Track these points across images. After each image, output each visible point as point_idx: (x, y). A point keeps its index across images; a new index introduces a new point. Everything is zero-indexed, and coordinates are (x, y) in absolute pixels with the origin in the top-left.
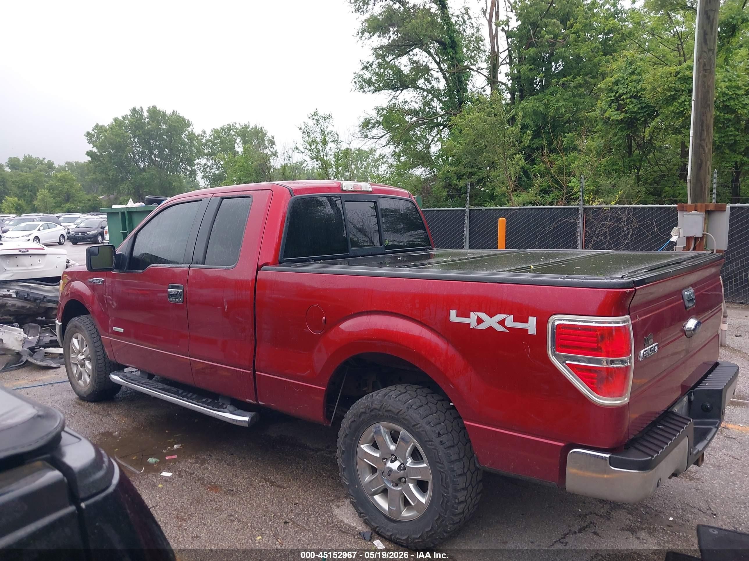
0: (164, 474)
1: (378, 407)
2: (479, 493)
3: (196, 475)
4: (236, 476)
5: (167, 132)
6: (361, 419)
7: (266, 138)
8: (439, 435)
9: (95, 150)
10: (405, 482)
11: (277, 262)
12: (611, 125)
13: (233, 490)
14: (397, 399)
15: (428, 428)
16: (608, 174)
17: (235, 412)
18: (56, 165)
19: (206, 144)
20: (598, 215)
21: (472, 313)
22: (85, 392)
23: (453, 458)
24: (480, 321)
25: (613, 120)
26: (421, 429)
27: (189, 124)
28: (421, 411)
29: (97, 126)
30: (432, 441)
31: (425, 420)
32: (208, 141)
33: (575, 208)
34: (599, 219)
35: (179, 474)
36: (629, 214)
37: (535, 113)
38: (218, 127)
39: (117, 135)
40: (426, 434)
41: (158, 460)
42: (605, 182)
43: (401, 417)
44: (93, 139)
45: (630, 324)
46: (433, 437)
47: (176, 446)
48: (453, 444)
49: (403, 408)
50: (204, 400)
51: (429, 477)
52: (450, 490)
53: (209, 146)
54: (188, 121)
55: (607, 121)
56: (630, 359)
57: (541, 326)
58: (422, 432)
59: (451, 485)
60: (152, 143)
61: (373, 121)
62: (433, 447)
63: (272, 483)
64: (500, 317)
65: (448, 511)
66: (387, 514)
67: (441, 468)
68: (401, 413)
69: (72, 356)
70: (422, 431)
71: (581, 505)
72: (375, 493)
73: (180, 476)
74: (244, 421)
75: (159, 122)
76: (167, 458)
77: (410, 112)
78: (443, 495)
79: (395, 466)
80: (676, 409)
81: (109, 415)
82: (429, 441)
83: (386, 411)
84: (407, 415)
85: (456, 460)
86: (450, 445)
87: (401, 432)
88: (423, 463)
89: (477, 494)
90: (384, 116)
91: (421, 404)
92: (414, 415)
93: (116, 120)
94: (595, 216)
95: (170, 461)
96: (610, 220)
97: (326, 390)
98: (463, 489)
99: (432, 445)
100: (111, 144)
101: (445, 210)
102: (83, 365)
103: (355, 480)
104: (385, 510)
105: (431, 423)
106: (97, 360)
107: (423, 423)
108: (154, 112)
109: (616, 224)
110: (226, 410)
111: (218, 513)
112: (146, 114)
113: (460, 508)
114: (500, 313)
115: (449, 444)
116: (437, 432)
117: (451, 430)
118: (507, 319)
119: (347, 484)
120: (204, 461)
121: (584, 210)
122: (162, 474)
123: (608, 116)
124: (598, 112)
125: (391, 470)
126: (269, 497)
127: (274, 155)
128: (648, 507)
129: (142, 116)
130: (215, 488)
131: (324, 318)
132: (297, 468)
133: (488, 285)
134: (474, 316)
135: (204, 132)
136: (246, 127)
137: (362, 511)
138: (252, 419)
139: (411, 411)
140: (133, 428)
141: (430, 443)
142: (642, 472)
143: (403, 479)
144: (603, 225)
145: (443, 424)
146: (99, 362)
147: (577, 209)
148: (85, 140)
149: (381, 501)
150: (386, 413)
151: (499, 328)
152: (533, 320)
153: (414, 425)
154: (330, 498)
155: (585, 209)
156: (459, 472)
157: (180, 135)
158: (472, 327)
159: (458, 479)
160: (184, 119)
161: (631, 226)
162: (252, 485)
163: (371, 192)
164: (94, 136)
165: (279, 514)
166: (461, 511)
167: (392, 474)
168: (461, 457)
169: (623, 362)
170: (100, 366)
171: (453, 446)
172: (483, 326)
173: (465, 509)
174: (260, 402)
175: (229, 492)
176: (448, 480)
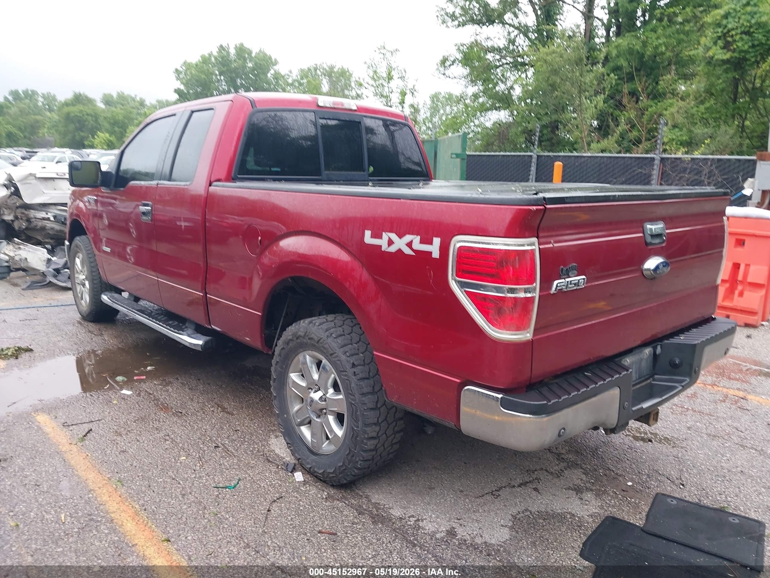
0: (125, 392)
1: (302, 334)
2: (399, 432)
3: (154, 396)
4: (192, 400)
5: (253, 69)
6: (289, 347)
7: (353, 79)
8: (354, 365)
9: (182, 87)
10: (325, 414)
11: (230, 178)
12: (715, 66)
13: (181, 413)
14: (320, 327)
15: (343, 357)
16: (705, 122)
17: (193, 336)
18: (147, 103)
19: (292, 84)
20: (677, 166)
21: (384, 233)
22: (85, 312)
23: (365, 390)
24: (391, 242)
25: (717, 60)
26: (336, 359)
27: (276, 63)
28: (339, 340)
29: (185, 63)
30: (346, 371)
31: (342, 349)
32: (294, 81)
33: (651, 158)
34: (676, 171)
35: (139, 394)
36: (711, 165)
37: (631, 51)
38: (305, 67)
39: (203, 72)
40: (341, 363)
41: (126, 379)
42: (699, 130)
43: (321, 345)
44: (181, 76)
45: (536, 247)
46: (347, 367)
47: (149, 368)
48: (367, 376)
49: (323, 335)
50: (170, 322)
51: (344, 410)
52: (360, 423)
53: (295, 86)
54: (275, 60)
55: (710, 62)
56: (535, 289)
57: (444, 249)
58: (338, 362)
59: (360, 418)
60: (239, 81)
61: (452, 59)
62: (346, 378)
63: (224, 410)
64: (408, 238)
65: (358, 446)
66: (310, 445)
67: (352, 400)
68: (321, 341)
69: (76, 275)
70: (338, 360)
71: (534, 460)
72: (302, 424)
73: (139, 395)
74: (198, 345)
75: (245, 59)
76: (135, 378)
77: (493, 50)
78: (353, 428)
79: (316, 396)
80: (628, 361)
81: (101, 335)
82: (343, 371)
83: (309, 339)
84: (326, 344)
85: (368, 393)
86: (364, 376)
87: (323, 361)
88: (340, 394)
89: (395, 433)
90: (463, 52)
91: (343, 333)
92: (333, 344)
93: (203, 57)
94: (673, 168)
95: (137, 381)
96: (689, 173)
97: (262, 316)
98: (375, 424)
99: (346, 375)
100: (197, 81)
101: (511, 155)
102: (84, 285)
103: (284, 409)
104: (308, 442)
105: (347, 354)
106: (93, 280)
107: (340, 352)
108: (241, 51)
109: (696, 177)
110: (184, 333)
111: (156, 432)
112: (232, 51)
113: (371, 444)
114: (409, 234)
115: (361, 376)
116: (352, 362)
117: (369, 362)
118: (414, 241)
119: (277, 412)
120: (168, 384)
121: (661, 161)
122: (122, 392)
123: (711, 54)
124: (701, 50)
125: (312, 400)
126: (213, 422)
127: (360, 97)
128: (609, 469)
129: (228, 53)
130: (165, 408)
131: (260, 238)
132: (255, 398)
133: (401, 202)
134: (385, 236)
135: (291, 72)
136: (332, 68)
137: (289, 442)
138: (206, 343)
139: (330, 340)
140: (119, 348)
141: (344, 373)
142: (537, 416)
143: (325, 411)
144: (681, 178)
145: (362, 355)
146: (95, 282)
147: (653, 159)
148: (173, 76)
149: (306, 432)
150: (309, 341)
151: (407, 251)
152: (437, 241)
153: (331, 355)
154: (273, 428)
155: (662, 159)
156: (371, 406)
157: (265, 74)
158: (383, 249)
159: (368, 413)
160: (270, 58)
161: (713, 180)
162: (202, 409)
163: (355, 110)
164: (181, 72)
165: (214, 439)
166: (372, 447)
167: (313, 405)
168: (376, 390)
169: (526, 291)
170: (95, 286)
171: (368, 379)
172: (393, 249)
173: (379, 445)
174: (213, 326)
175: (178, 414)
176: (358, 413)
